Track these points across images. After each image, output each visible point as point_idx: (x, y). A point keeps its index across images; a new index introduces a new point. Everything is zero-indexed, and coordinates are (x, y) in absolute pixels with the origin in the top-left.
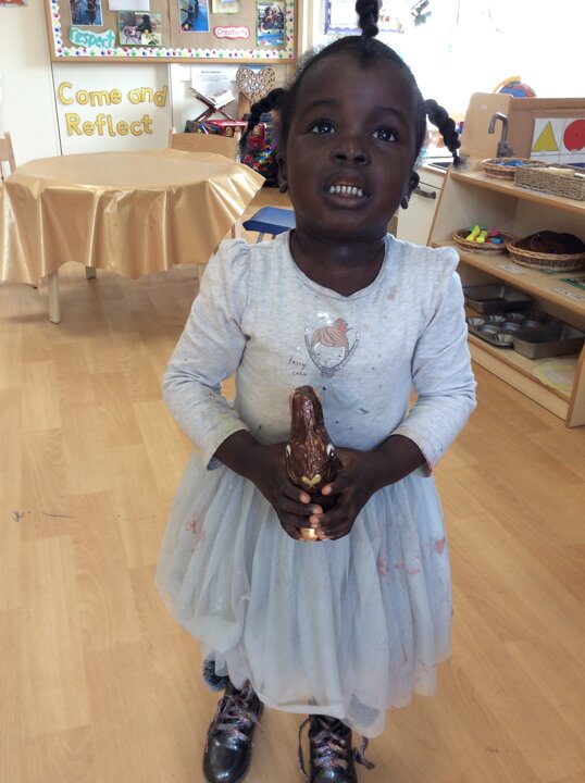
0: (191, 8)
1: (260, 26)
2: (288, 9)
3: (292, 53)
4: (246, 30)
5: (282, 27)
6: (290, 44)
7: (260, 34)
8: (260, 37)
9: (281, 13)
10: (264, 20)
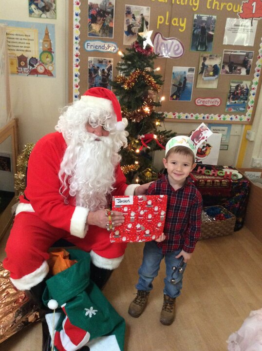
0: (180, 84)
1: (229, 98)
2: (253, 86)
3: (250, 118)
4: (218, 100)
5: (247, 99)
6: (250, 111)
7: (228, 104)
8: (228, 106)
9: (247, 89)
10: (233, 94)
